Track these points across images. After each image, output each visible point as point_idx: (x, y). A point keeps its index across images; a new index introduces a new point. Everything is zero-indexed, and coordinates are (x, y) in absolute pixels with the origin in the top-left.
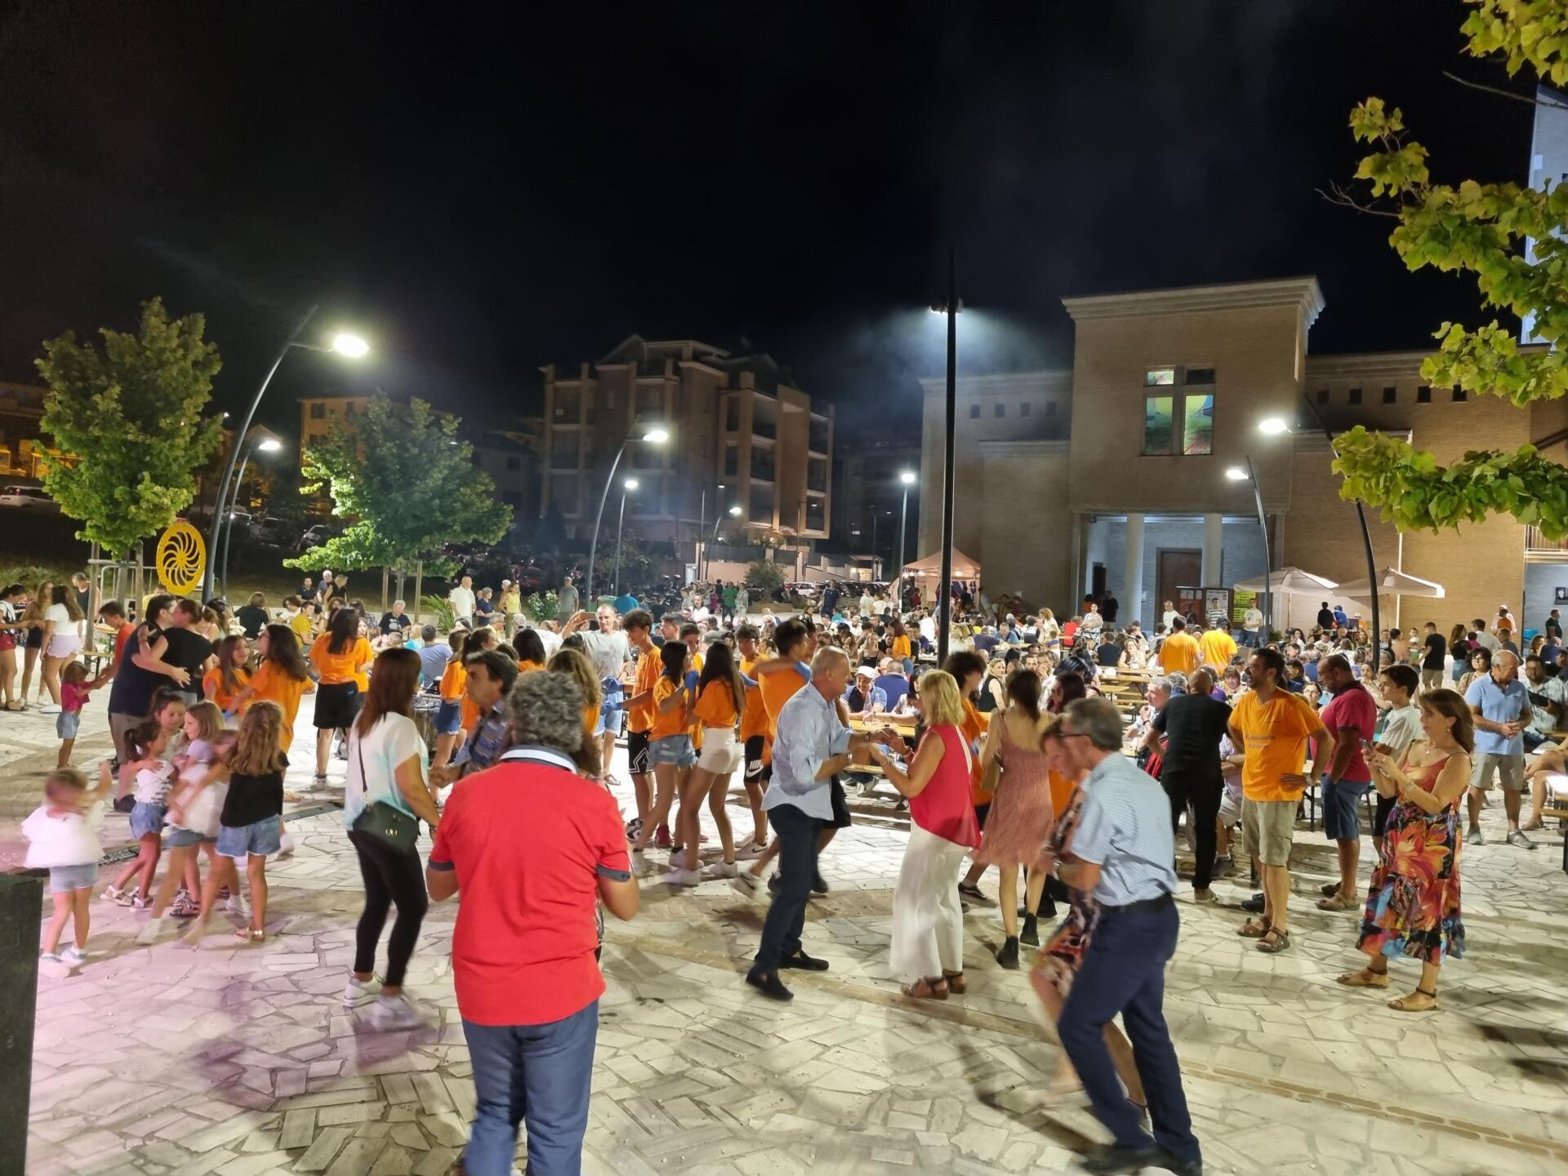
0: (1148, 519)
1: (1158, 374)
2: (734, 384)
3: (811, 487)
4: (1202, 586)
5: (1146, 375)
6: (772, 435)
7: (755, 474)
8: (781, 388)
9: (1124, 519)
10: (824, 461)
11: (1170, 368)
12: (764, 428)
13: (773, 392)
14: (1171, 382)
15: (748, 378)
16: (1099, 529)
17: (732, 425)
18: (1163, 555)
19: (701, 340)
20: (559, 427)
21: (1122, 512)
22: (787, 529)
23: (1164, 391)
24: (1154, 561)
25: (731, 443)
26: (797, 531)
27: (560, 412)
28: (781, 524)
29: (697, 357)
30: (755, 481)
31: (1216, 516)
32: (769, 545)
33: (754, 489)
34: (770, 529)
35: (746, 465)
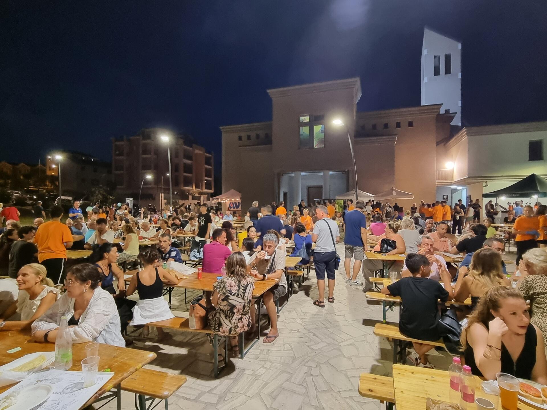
0: (302, 174)
1: (303, 118)
3: (206, 176)
4: (323, 199)
5: (299, 118)
6: (191, 160)
7: (185, 172)
8: (194, 146)
9: (293, 175)
10: (211, 168)
11: (308, 115)
12: (188, 157)
13: (191, 146)
14: (309, 121)
15: (181, 141)
16: (285, 179)
17: (177, 156)
18: (309, 188)
20: (117, 157)
21: (293, 171)
22: (199, 190)
23: (305, 124)
24: (306, 191)
25: (176, 161)
26: (202, 190)
27: (117, 153)
31: (327, 171)
32: (191, 194)
33: (185, 177)
34: (192, 190)
35: (181, 168)
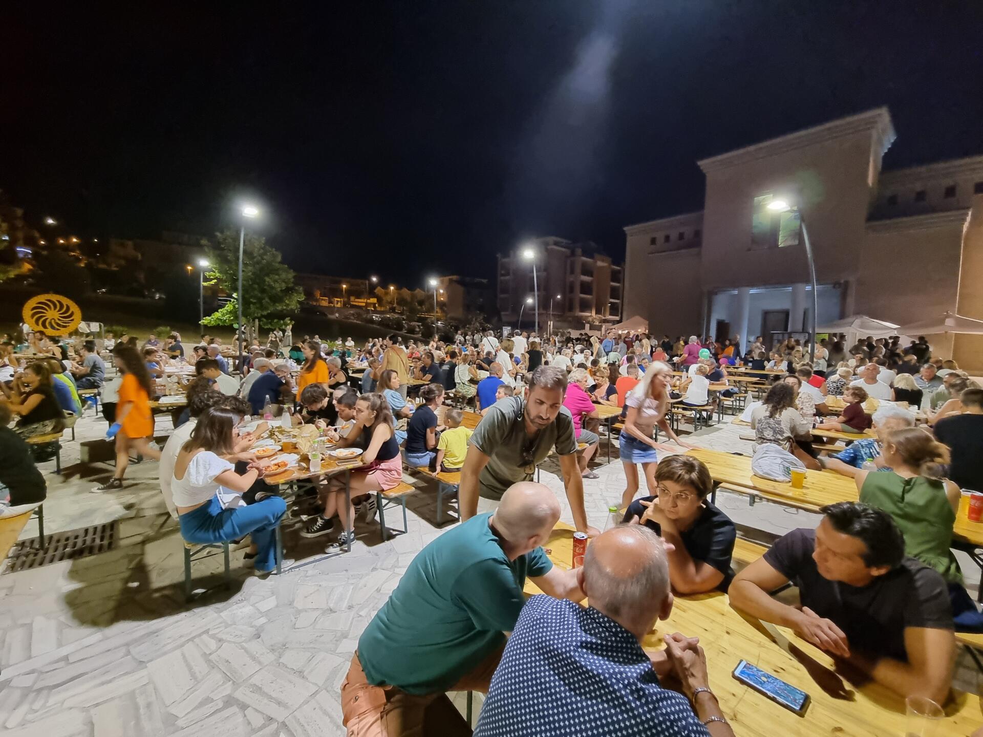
0: (752, 291)
1: (761, 198)
2: (573, 254)
3: (612, 298)
4: (789, 331)
6: (592, 276)
7: (582, 292)
8: (597, 256)
9: (736, 292)
10: (619, 287)
12: (587, 271)
13: (591, 257)
15: (579, 251)
16: (720, 299)
17: (572, 272)
19: (557, 236)
20: (502, 278)
21: (735, 287)
22: (600, 316)
25: (572, 279)
26: (605, 317)
27: (503, 272)
28: (596, 314)
29: (556, 244)
30: (583, 296)
31: (800, 285)
32: (588, 322)
33: (582, 300)
34: (591, 316)
35: (578, 288)
